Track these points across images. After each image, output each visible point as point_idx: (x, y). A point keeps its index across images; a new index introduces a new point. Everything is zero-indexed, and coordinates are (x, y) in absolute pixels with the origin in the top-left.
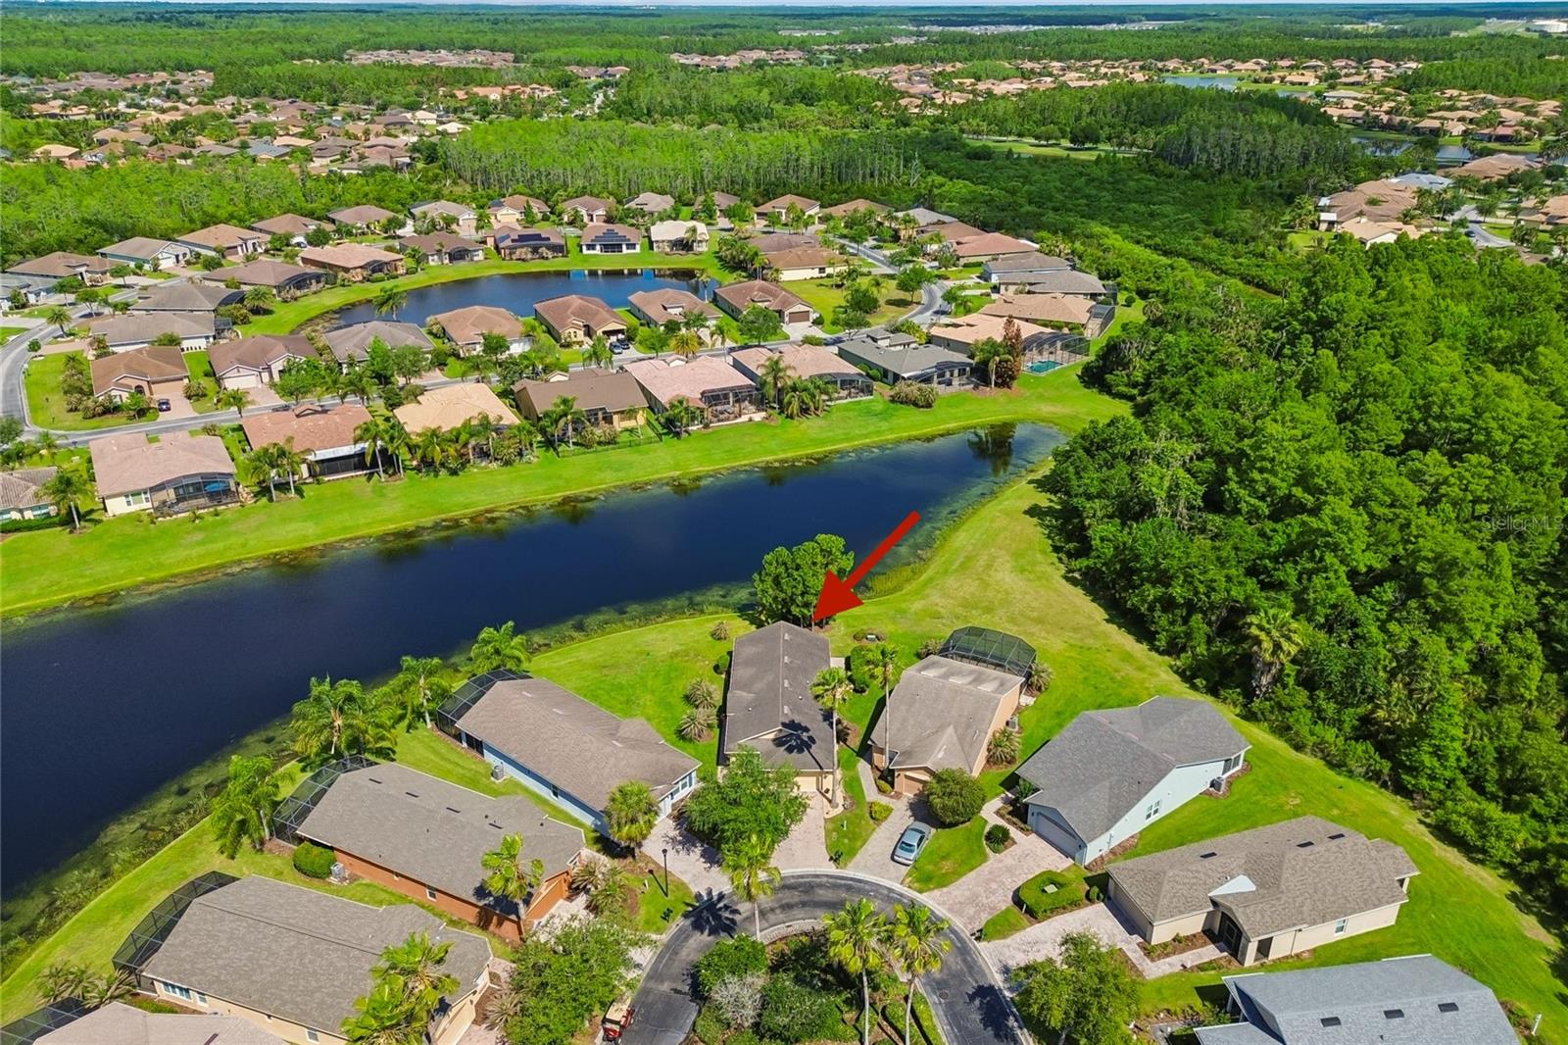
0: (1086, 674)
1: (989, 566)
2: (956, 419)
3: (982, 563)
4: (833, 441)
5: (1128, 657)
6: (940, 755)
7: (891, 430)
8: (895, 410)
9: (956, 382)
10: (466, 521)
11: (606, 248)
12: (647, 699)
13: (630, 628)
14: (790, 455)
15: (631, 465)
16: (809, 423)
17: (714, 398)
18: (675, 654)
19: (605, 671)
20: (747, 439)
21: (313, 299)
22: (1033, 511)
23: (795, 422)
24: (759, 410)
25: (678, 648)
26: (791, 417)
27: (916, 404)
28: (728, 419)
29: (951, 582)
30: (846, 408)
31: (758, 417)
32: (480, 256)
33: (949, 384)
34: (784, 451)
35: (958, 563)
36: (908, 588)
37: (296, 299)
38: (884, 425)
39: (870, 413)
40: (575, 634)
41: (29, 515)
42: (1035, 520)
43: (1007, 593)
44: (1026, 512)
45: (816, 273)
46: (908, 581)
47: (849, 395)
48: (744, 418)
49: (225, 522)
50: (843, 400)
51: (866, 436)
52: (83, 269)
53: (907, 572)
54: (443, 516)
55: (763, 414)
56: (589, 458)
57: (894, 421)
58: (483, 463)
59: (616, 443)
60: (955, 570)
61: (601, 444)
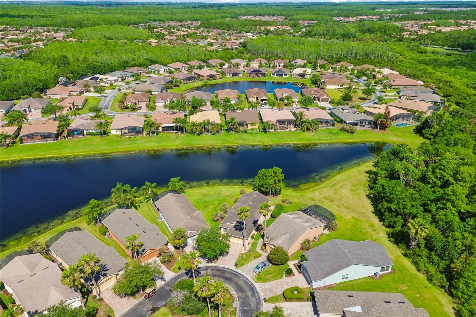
0: (353, 228)
1: (341, 187)
2: (360, 138)
3: (340, 186)
4: (314, 140)
5: (372, 226)
6: (280, 242)
7: (336, 139)
8: (340, 133)
9: (366, 126)
10: (195, 149)
11: (278, 75)
12: (211, 207)
13: (221, 186)
14: (298, 142)
15: (248, 139)
16: (308, 133)
17: (282, 122)
18: (227, 196)
19: (205, 197)
20: (287, 136)
21: (192, 84)
22: (368, 172)
23: (305, 133)
24: (294, 128)
25: (229, 194)
26: (304, 131)
27: (348, 132)
28: (283, 129)
29: (325, 190)
30: (324, 130)
31: (293, 130)
32: (241, 75)
33: (364, 126)
34: (297, 141)
35: (331, 185)
36: (311, 189)
37: (187, 83)
38: (334, 137)
39: (331, 133)
40: (205, 185)
41: (94, 131)
42: (368, 175)
43: (342, 197)
44: (366, 172)
45: (339, 87)
46: (312, 187)
47: (327, 126)
48: (289, 129)
49: (136, 140)
50: (323, 128)
51: (326, 140)
52: (141, 72)
53: (313, 184)
54: (190, 146)
55: (295, 129)
56: (237, 136)
57: (338, 136)
58: (206, 133)
59: (246, 132)
60: (329, 187)
61: (242, 132)
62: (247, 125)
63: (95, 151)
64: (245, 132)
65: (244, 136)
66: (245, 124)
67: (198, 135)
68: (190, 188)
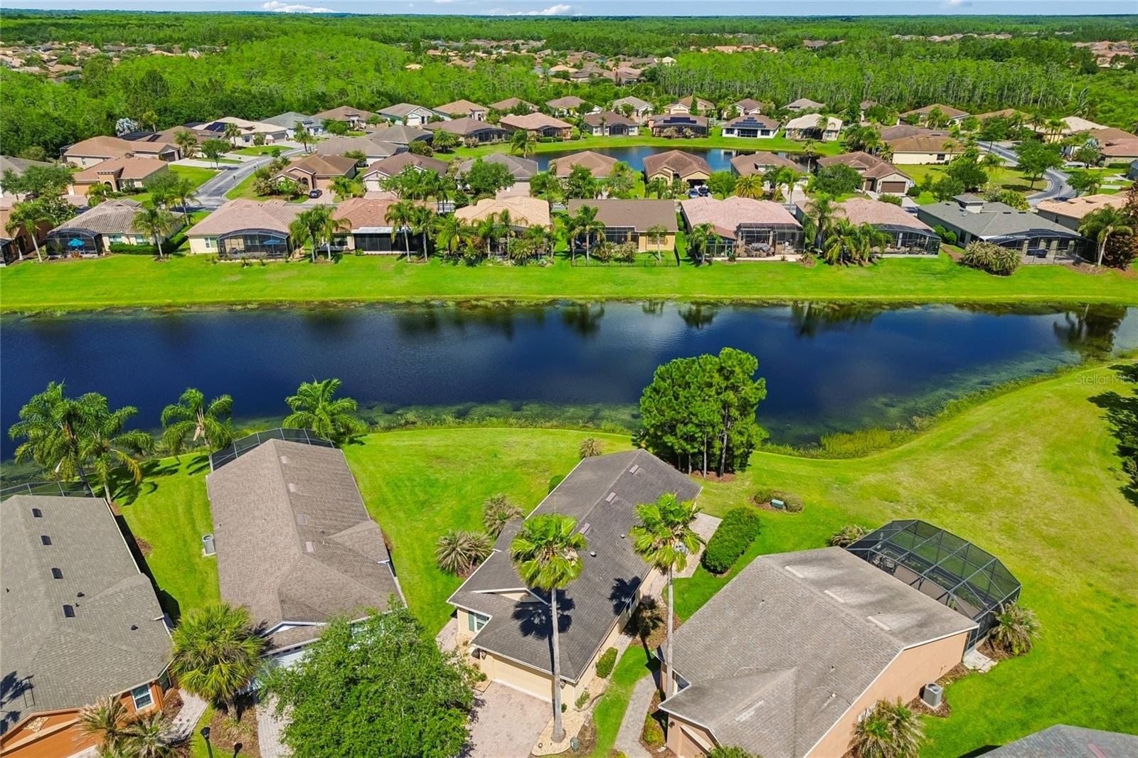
1: (1004, 452)
2: (1036, 290)
3: (996, 446)
4: (867, 290)
7: (947, 290)
8: (960, 271)
10: (451, 304)
11: (744, 133)
15: (635, 282)
16: (847, 270)
17: (754, 235)
18: (524, 463)
19: (434, 463)
20: (771, 276)
21: (490, 148)
22: (1106, 401)
23: (834, 267)
24: (797, 252)
26: (830, 262)
27: (989, 271)
28: (759, 256)
29: (937, 460)
30: (901, 263)
31: (792, 258)
32: (635, 132)
33: (1042, 255)
34: (807, 292)
35: (959, 440)
36: (875, 456)
37: (476, 146)
38: (940, 285)
39: (928, 271)
42: (1104, 411)
43: (1018, 491)
44: (1092, 400)
45: (933, 159)
46: (879, 448)
47: (910, 253)
48: (778, 257)
50: (896, 256)
51: (911, 292)
52: (355, 119)
53: (883, 437)
54: (435, 296)
55: (799, 256)
56: (600, 270)
57: (954, 283)
58: (499, 259)
59: (632, 261)
60: (952, 448)
61: (617, 260)
62: (635, 239)
63: (116, 298)
64: (629, 259)
65: (625, 271)
66: (629, 234)
67: (471, 263)
68: (388, 429)
